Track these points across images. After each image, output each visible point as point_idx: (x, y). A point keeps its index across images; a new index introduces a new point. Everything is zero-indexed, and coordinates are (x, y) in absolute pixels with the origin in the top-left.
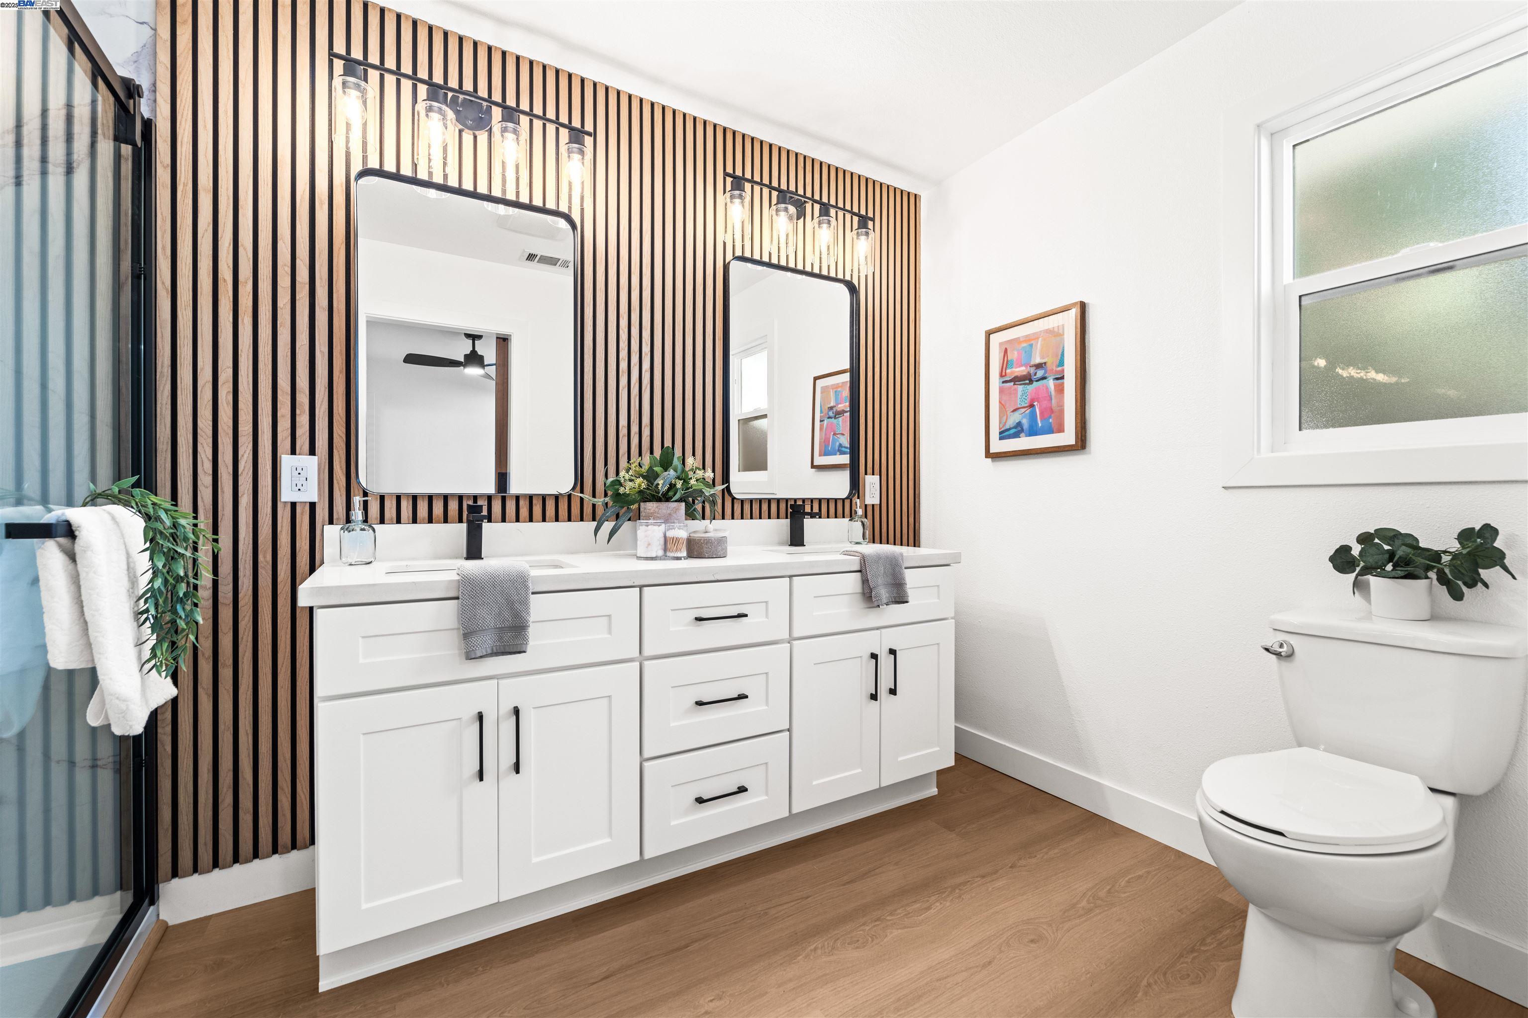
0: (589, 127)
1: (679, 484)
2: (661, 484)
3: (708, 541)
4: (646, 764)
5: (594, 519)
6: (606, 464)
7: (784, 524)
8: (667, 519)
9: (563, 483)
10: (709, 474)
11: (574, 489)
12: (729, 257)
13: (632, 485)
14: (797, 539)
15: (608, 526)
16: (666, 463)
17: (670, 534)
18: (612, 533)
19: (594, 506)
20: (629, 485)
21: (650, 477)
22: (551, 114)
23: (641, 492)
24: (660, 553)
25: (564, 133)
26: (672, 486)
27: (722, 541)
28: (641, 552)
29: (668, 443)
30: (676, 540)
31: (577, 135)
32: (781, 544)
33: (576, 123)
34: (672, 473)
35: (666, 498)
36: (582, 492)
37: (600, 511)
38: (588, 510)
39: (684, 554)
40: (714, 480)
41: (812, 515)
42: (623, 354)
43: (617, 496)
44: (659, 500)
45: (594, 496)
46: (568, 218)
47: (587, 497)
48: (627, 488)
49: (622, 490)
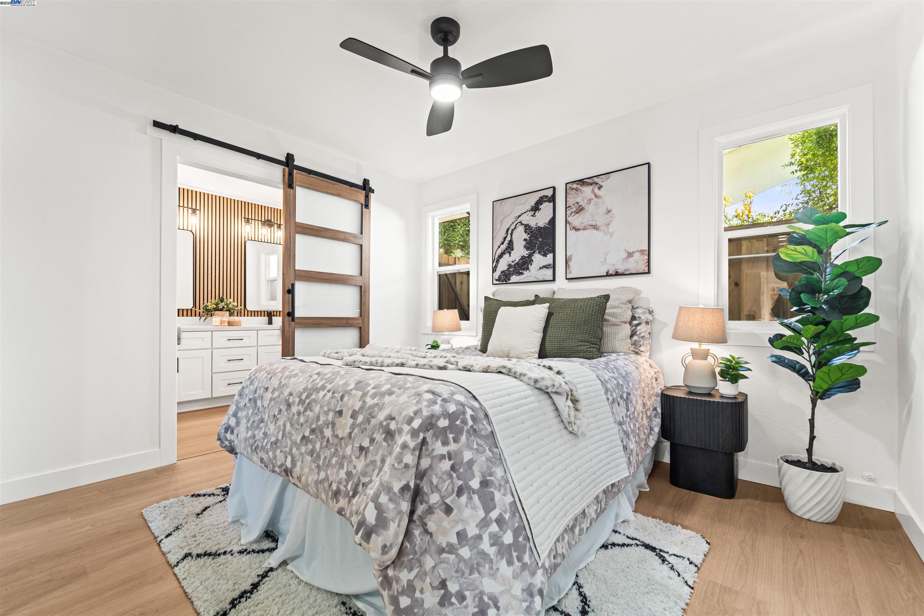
0: (198, 208)
1: (225, 306)
2: (220, 306)
3: (235, 322)
4: (213, 374)
5: (199, 316)
6: (204, 300)
7: (266, 318)
8: (222, 316)
9: (190, 305)
10: (236, 304)
11: (193, 307)
12: (246, 239)
13: (211, 306)
14: (270, 322)
15: (204, 318)
16: (222, 301)
17: (222, 319)
18: (205, 320)
19: (200, 312)
20: (210, 306)
21: (217, 304)
22: (186, 205)
23: (214, 308)
24: (220, 324)
25: (190, 211)
26: (223, 307)
27: (240, 321)
28: (214, 324)
29: (221, 296)
30: (224, 321)
31: (194, 211)
32: (266, 324)
33: (194, 207)
34: (223, 303)
35: (222, 310)
36: (195, 308)
37: (201, 313)
38: (197, 313)
39: (227, 325)
40: (237, 305)
41: (274, 316)
42: (210, 269)
43: (207, 309)
44: (220, 310)
45: (200, 309)
46: (191, 231)
47: (197, 309)
48: (210, 307)
49: (208, 308)
